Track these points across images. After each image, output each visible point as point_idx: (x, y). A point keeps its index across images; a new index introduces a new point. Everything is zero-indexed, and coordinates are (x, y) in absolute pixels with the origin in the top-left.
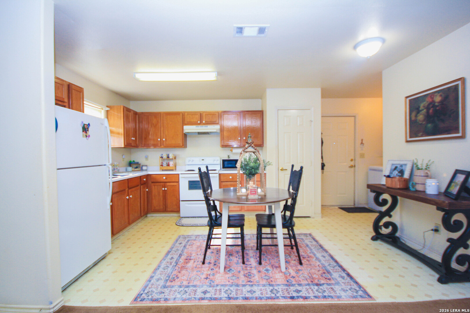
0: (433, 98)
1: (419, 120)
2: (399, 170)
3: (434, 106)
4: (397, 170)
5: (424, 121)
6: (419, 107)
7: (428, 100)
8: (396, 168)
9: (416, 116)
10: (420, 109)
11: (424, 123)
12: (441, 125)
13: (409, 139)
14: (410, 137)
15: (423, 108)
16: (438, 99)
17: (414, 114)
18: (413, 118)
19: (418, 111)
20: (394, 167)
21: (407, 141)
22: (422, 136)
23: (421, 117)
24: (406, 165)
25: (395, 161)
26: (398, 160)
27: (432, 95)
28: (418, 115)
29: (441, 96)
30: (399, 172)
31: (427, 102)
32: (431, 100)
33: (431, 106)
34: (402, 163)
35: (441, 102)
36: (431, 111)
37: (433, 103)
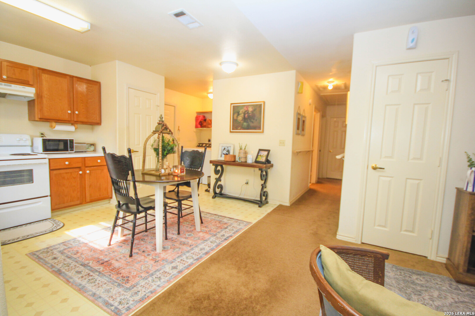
0: (248, 108)
1: (239, 120)
2: (227, 150)
3: (248, 113)
4: (226, 150)
5: (242, 120)
6: (239, 112)
7: (245, 109)
8: (225, 149)
9: (237, 117)
10: (240, 113)
11: (242, 122)
12: (251, 124)
13: (232, 131)
14: (233, 129)
15: (242, 113)
16: (250, 109)
17: (236, 115)
18: (235, 118)
19: (238, 114)
20: (223, 148)
21: (231, 132)
22: (240, 129)
23: (240, 118)
24: (230, 147)
25: (224, 144)
26: (226, 144)
27: (247, 106)
28: (238, 116)
29: (252, 108)
30: (227, 151)
31: (244, 110)
32: (246, 109)
33: (246, 112)
34: (228, 145)
35: (252, 112)
36: (246, 115)
37: (248, 111)
